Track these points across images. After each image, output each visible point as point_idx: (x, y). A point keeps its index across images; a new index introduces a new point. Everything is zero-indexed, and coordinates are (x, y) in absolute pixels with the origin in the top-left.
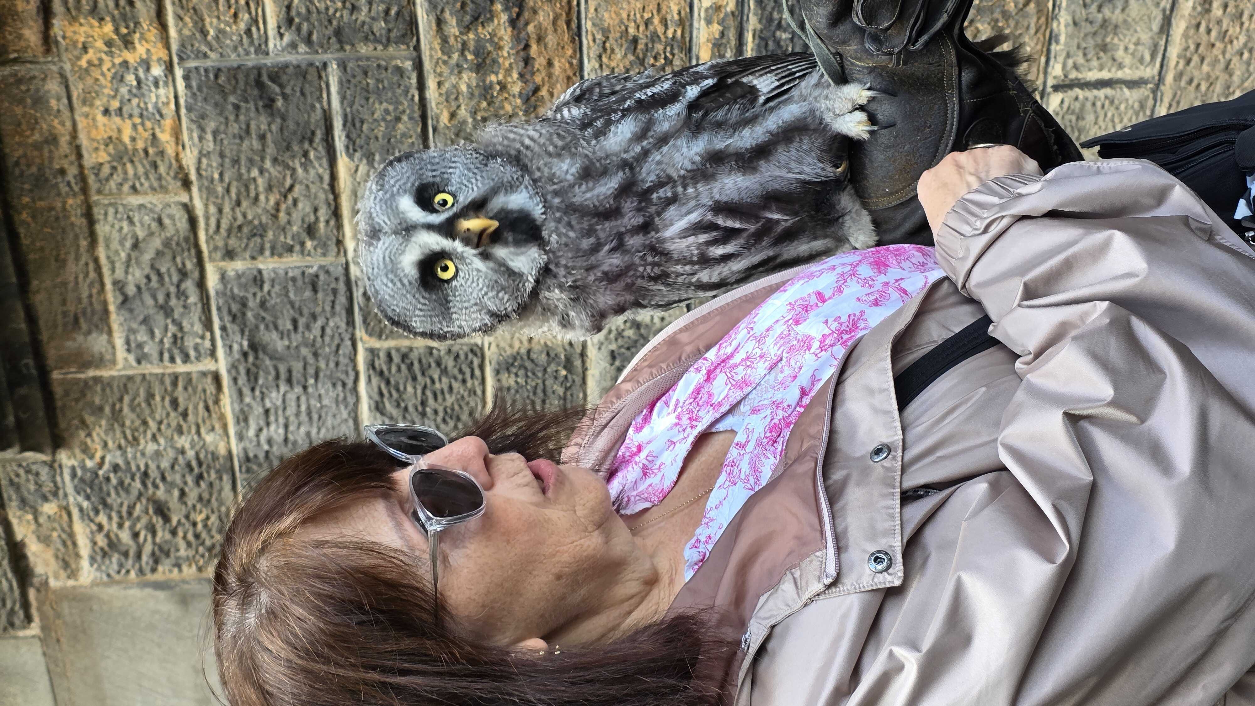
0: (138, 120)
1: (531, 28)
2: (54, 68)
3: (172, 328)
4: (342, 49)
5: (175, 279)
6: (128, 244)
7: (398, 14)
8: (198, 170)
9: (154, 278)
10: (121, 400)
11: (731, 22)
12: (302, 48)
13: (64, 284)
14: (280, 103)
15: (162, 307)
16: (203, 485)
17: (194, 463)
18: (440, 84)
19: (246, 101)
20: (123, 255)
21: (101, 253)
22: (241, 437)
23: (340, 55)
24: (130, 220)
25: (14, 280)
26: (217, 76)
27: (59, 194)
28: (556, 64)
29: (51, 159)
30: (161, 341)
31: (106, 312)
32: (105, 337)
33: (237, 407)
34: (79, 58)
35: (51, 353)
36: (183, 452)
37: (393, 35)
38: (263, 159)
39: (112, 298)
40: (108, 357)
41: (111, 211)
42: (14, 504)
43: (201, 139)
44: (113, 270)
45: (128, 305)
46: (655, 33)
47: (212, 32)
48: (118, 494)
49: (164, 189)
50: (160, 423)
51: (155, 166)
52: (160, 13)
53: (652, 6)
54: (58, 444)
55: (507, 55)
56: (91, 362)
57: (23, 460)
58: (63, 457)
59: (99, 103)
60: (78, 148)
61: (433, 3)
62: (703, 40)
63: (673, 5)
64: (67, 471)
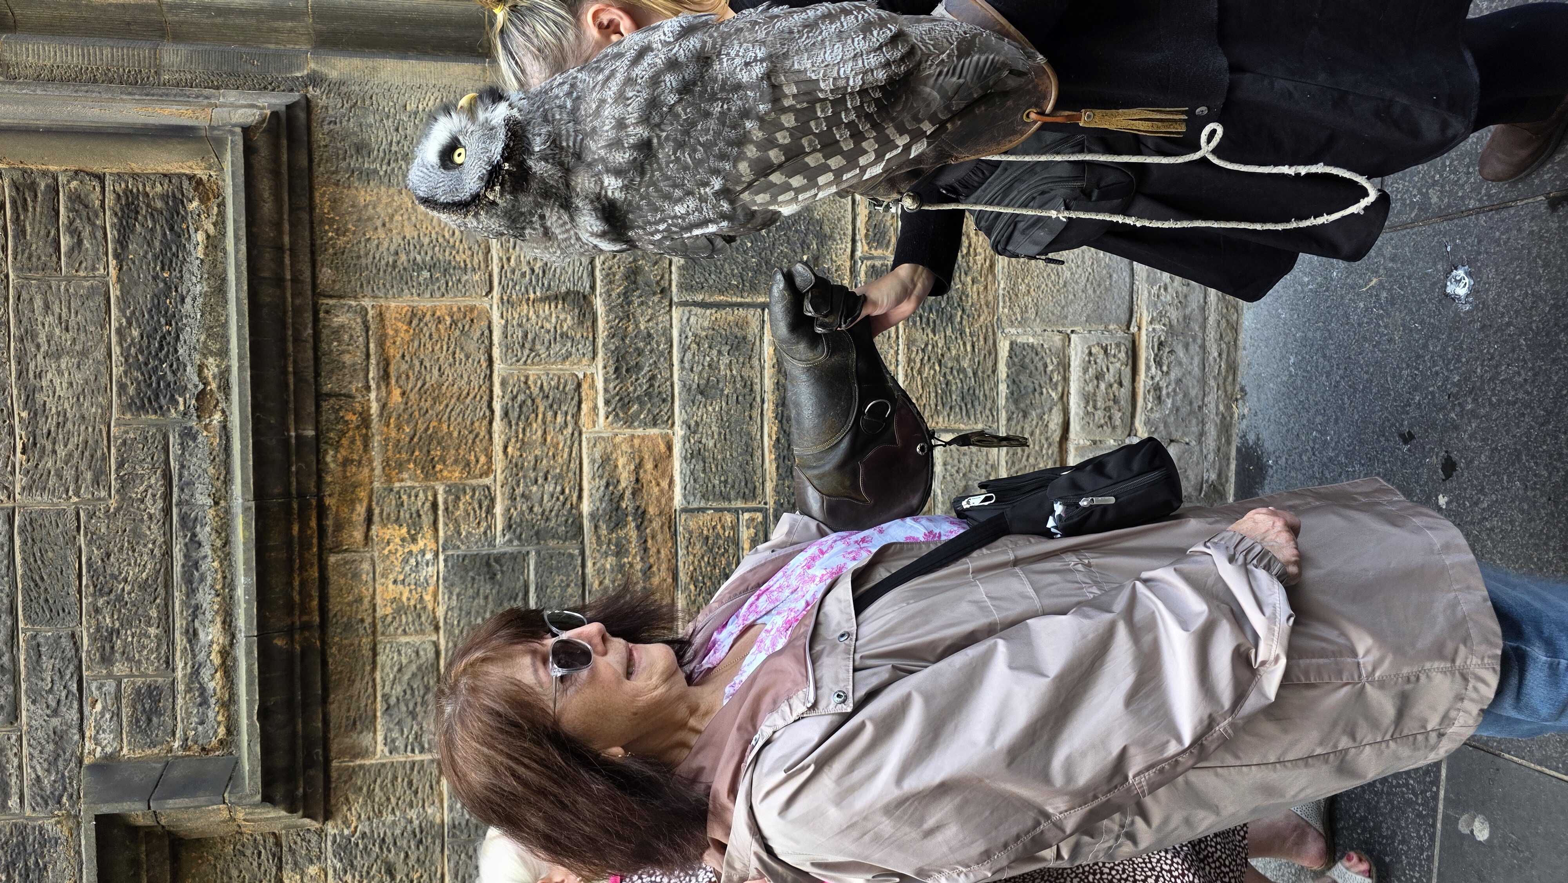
0: (413, 587)
1: (648, 531)
2: (368, 555)
3: (415, 728)
4: (538, 543)
5: (422, 692)
6: (396, 669)
7: (573, 522)
8: (445, 618)
9: (409, 692)
10: (375, 782)
11: (760, 527)
12: (516, 543)
13: (351, 697)
14: (499, 576)
15: (411, 713)
16: (421, 848)
17: (417, 831)
18: (594, 564)
19: (479, 575)
20: (391, 676)
21: (378, 675)
22: (451, 809)
23: (537, 547)
24: (399, 652)
25: (320, 692)
26: (464, 560)
27: (357, 636)
28: (662, 551)
29: (357, 612)
30: (408, 737)
31: (375, 716)
32: (371, 735)
34: (384, 549)
35: (334, 747)
36: (411, 822)
37: (569, 534)
38: (485, 612)
39: (380, 706)
40: (371, 749)
41: (389, 646)
42: (289, 867)
43: (449, 599)
44: (384, 687)
45: (389, 712)
46: (718, 534)
47: (464, 534)
48: (362, 857)
49: (422, 632)
50: (399, 799)
51: (419, 616)
52: (435, 522)
53: (716, 519)
54: (328, 816)
55: (634, 547)
56: (359, 754)
57: (302, 826)
58: (329, 827)
59: (391, 577)
60: (374, 606)
61: (593, 516)
62: (745, 537)
63: (728, 518)
64: (330, 838)
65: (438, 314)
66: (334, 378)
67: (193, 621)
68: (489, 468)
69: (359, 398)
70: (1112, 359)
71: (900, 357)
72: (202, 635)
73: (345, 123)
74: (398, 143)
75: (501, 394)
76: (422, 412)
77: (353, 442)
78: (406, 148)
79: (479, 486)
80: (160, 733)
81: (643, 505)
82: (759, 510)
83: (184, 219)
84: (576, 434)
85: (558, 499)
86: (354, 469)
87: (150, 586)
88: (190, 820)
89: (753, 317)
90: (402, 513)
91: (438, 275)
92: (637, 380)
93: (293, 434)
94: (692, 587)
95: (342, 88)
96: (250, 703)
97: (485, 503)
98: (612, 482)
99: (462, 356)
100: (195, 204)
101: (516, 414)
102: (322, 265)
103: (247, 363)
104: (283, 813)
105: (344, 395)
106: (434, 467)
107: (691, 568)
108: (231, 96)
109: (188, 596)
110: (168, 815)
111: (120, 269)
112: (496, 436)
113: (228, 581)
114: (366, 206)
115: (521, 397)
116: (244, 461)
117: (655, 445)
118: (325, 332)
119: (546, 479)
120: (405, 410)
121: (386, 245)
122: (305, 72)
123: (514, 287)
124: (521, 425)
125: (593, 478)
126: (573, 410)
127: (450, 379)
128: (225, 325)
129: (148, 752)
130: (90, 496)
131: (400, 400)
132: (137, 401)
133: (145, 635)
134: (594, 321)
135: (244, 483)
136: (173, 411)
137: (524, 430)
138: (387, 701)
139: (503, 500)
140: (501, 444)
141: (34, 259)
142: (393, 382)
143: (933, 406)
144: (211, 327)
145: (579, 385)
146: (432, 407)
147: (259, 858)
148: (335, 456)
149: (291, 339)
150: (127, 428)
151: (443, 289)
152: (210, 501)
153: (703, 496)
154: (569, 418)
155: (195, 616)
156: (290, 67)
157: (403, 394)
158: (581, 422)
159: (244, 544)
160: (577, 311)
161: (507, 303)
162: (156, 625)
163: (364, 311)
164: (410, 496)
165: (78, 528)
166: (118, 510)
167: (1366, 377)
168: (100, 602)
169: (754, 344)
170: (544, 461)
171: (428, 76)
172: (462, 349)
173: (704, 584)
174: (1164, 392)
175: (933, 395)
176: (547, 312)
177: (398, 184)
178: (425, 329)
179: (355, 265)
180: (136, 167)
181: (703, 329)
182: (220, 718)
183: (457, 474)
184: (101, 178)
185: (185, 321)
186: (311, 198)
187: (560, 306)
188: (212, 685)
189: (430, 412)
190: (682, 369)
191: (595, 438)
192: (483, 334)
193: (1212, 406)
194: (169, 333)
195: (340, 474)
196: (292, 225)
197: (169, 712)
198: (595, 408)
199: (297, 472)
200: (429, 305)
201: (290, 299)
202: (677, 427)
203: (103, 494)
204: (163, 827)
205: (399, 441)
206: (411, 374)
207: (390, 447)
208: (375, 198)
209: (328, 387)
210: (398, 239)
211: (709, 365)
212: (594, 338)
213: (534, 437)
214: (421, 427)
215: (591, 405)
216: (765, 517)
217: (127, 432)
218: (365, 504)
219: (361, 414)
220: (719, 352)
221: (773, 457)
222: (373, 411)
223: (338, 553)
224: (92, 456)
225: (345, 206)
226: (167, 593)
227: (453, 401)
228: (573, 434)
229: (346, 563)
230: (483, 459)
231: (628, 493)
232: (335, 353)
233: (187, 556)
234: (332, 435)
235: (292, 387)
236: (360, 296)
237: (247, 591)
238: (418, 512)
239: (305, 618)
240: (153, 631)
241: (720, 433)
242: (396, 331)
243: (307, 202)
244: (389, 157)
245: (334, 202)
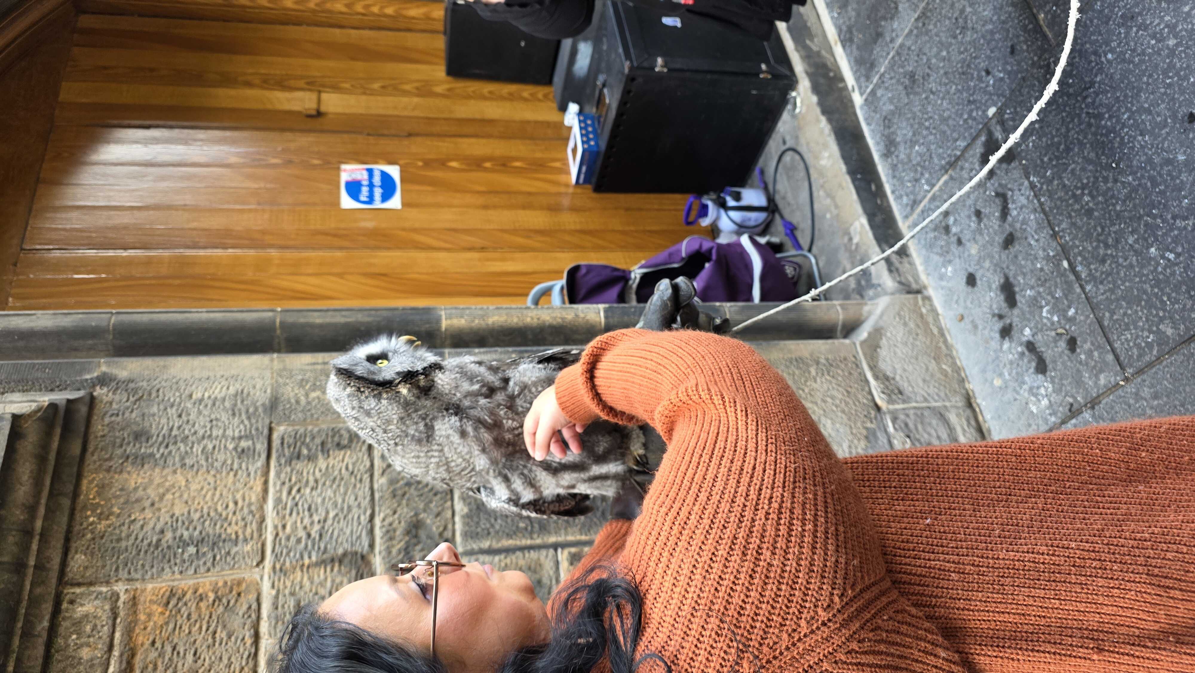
65: (201, 591)
73: (127, 414)
74: (179, 428)
78: (186, 432)
91: (205, 549)
95: (130, 385)
99: (224, 635)
102: (76, 552)
108: (15, 397)
114: (136, 489)
118: (65, 624)
121: (151, 524)
122: (95, 374)
123: (288, 554)
127: (206, 664)
149: (19, 633)
151: (209, 564)
156: (81, 372)
161: (280, 571)
163: (115, 598)
171: (217, 368)
172: (224, 627)
176: (322, 576)
177: (174, 465)
178: (183, 610)
179: (114, 548)
186: (78, 485)
187: (336, 569)
192: (250, 607)
196: (48, 509)
200: (191, 582)
201: (28, 587)
206: (159, 664)
208: (146, 480)
210: (165, 517)
225: (114, 490)
232: (72, 649)
236: (112, 581)
242: (149, 616)
243: (72, 488)
244: (169, 440)
245: (102, 487)
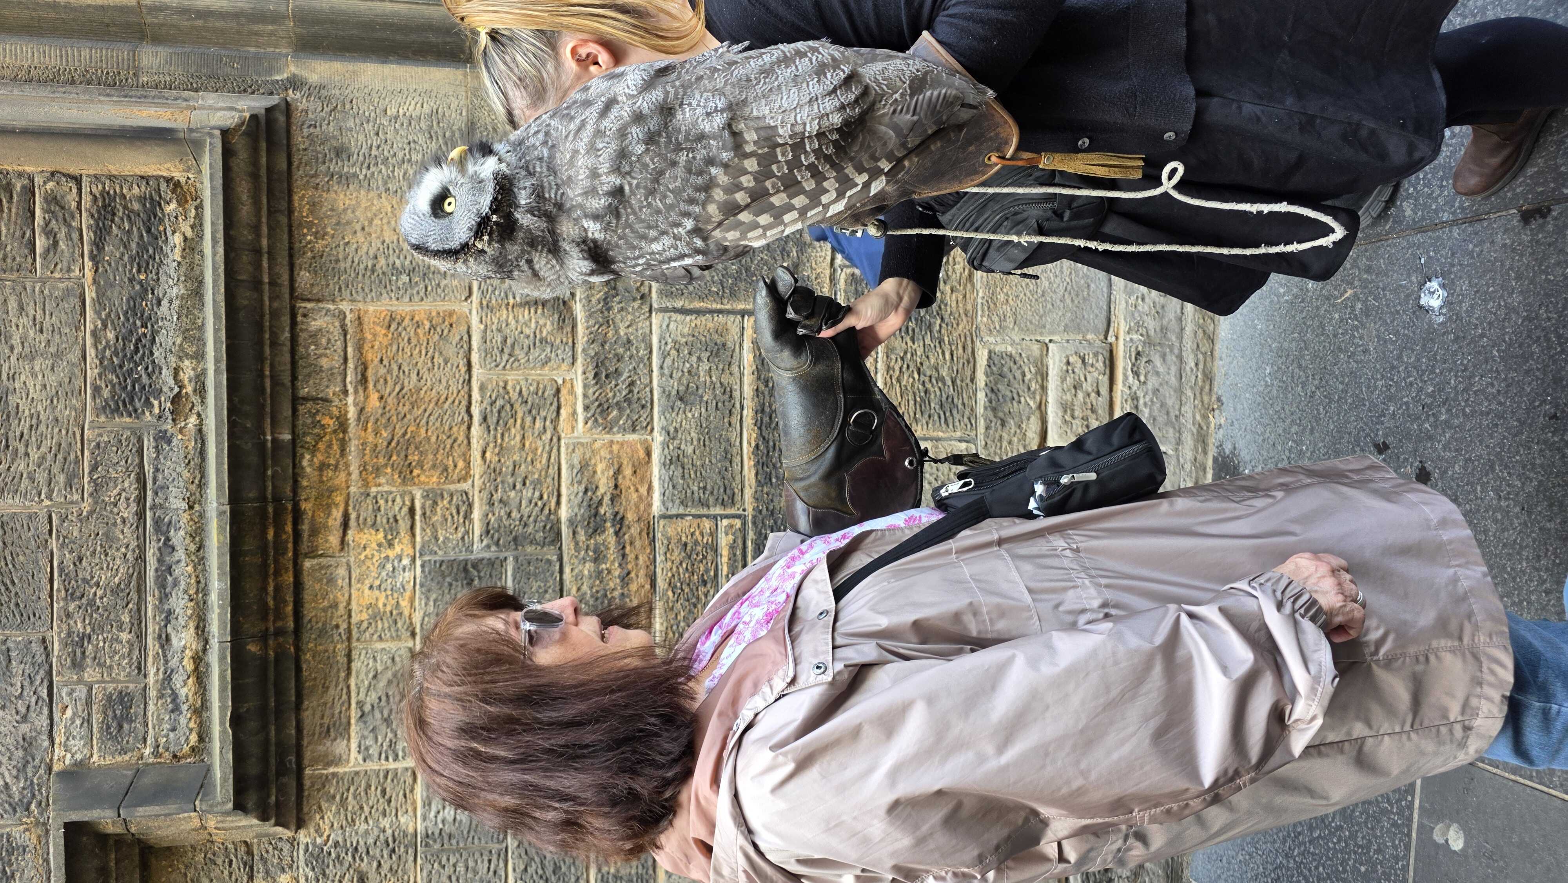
0: (389, 593)
1: (626, 537)
2: (344, 560)
3: (390, 735)
4: (516, 549)
5: (397, 698)
6: (371, 675)
7: (551, 528)
8: (422, 625)
9: (384, 699)
10: (348, 790)
11: (738, 534)
12: (493, 548)
13: (325, 704)
15: (386, 720)
16: (394, 857)
17: (390, 840)
18: (572, 570)
19: (457, 581)
20: (366, 683)
21: (353, 682)
22: (424, 819)
23: (515, 553)
24: (374, 658)
25: (293, 699)
26: (441, 566)
27: (332, 642)
28: (641, 558)
29: (332, 618)
30: (382, 746)
31: (349, 723)
32: (345, 742)
33: (425, 794)
34: (360, 554)
35: (308, 755)
36: (384, 831)
37: (547, 540)
39: (354, 713)
40: (344, 757)
41: (364, 652)
42: (260, 875)
43: (426, 604)
44: (358, 694)
45: (364, 719)
46: (696, 540)
47: (441, 539)
48: (334, 866)
49: (399, 638)
50: (372, 807)
51: (396, 622)
52: (412, 527)
53: (695, 525)
54: (300, 824)
55: (612, 553)
56: (332, 761)
57: (274, 835)
58: (302, 835)
59: (367, 583)
60: (350, 611)
61: (571, 522)
62: (724, 544)
63: (707, 524)
64: (302, 848)
65: (417, 318)
66: (311, 382)
67: (166, 626)
68: (467, 473)
69: (336, 402)
70: (1091, 369)
71: (879, 365)
72: (174, 641)
73: (324, 127)
74: (378, 147)
75: (479, 399)
76: (400, 417)
77: (330, 446)
78: (386, 153)
79: (457, 491)
80: (131, 740)
81: (622, 511)
82: (738, 517)
83: (161, 221)
84: (555, 439)
85: (536, 504)
86: (330, 474)
87: (122, 591)
88: (160, 828)
89: (732, 323)
90: (379, 518)
91: (417, 279)
92: (616, 386)
93: (269, 438)
94: (670, 593)
95: (322, 91)
96: (222, 708)
97: (463, 509)
98: (590, 489)
99: (441, 361)
100: (173, 206)
101: (495, 419)
102: (301, 269)
103: (223, 366)
104: (255, 821)
105: (322, 399)
106: (411, 472)
107: (670, 574)
108: (211, 99)
109: (161, 602)
110: (139, 823)
111: (96, 271)
112: (474, 441)
113: (202, 585)
114: (345, 210)
115: (500, 402)
116: (219, 464)
117: (635, 451)
118: (303, 335)
119: (524, 484)
120: (382, 415)
121: (365, 249)
122: (285, 76)
123: (493, 292)
124: (500, 430)
125: (572, 484)
126: (551, 415)
127: (429, 383)
128: (201, 328)
129: (119, 759)
130: (63, 500)
131: (378, 404)
132: (112, 403)
133: (117, 640)
134: (574, 327)
135: (219, 487)
136: (147, 414)
137: (502, 435)
138: (361, 708)
139: (481, 505)
140: (480, 449)
141: (9, 260)
142: (371, 385)
143: (912, 414)
144: (188, 330)
145: (558, 391)
146: (410, 411)
147: (230, 866)
148: (311, 461)
149: (268, 342)
150: (101, 431)
151: (422, 294)
152: (184, 505)
153: (682, 503)
154: (548, 423)
155: (168, 621)
156: (270, 71)
157: (382, 398)
158: (560, 428)
159: (218, 548)
160: (556, 316)
161: (486, 307)
162: (128, 630)
163: (342, 316)
164: (387, 501)
165: (50, 532)
166: (91, 513)
167: (1341, 387)
168: (72, 607)
169: (734, 350)
170: (523, 467)
171: (409, 80)
172: (441, 353)
173: (682, 590)
174: (1141, 402)
175: (912, 403)
176: (526, 317)
177: (378, 188)
178: (404, 333)
179: (334, 269)
180: (114, 169)
181: (683, 336)
182: (192, 725)
183: (435, 479)
184: (78, 180)
185: (160, 324)
186: (290, 201)
187: (540, 311)
188: (183, 692)
189: (408, 416)
190: (662, 375)
191: (574, 444)
192: (462, 338)
193: (1189, 415)
194: (145, 335)
195: (316, 479)
196: (270, 228)
197: (140, 719)
198: (574, 413)
199: (273, 476)
200: (408, 309)
201: (267, 303)
202: (656, 433)
203: (76, 497)
204: (133, 835)
205: (376, 446)
206: (389, 378)
207: (367, 452)
208: (354, 202)
209: (304, 391)
210: (377, 243)
211: (689, 372)
212: (574, 343)
213: (513, 443)
214: (399, 432)
215: (570, 410)
216: (744, 524)
217: (101, 435)
218: (341, 509)
219: (338, 418)
220: (699, 358)
221: (752, 463)
222: (350, 415)
223: (314, 557)
224: (65, 459)
225: (324, 209)
226: (139, 598)
227: (432, 405)
228: (551, 440)
229: (322, 568)
230: (461, 464)
231: (606, 499)
232: (313, 357)
233: (160, 561)
234: (308, 439)
235: (268, 390)
236: (338, 299)
237: (220, 596)
238: (395, 517)
239: (280, 624)
240: (124, 636)
241: (699, 439)
242: (375, 335)
243: (286, 205)
244: (369, 161)
245: (314, 205)
